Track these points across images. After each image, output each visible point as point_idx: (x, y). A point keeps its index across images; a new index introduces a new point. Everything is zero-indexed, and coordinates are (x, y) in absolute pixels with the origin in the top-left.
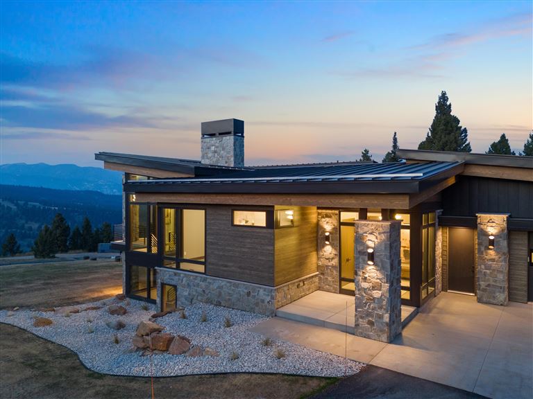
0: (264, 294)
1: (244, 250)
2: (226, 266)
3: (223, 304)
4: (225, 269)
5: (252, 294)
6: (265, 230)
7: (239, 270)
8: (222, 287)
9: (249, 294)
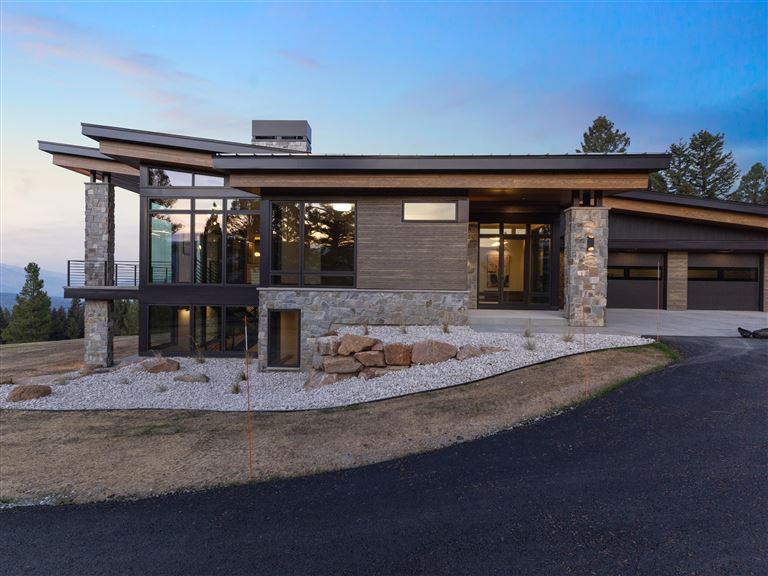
0: (454, 301)
1: (420, 251)
2: (391, 274)
3: (386, 321)
4: (391, 277)
5: (433, 303)
6: (454, 225)
7: (413, 277)
8: (386, 300)
9: (429, 304)
